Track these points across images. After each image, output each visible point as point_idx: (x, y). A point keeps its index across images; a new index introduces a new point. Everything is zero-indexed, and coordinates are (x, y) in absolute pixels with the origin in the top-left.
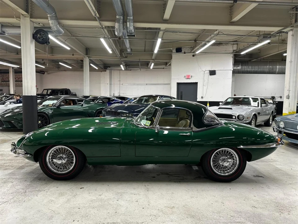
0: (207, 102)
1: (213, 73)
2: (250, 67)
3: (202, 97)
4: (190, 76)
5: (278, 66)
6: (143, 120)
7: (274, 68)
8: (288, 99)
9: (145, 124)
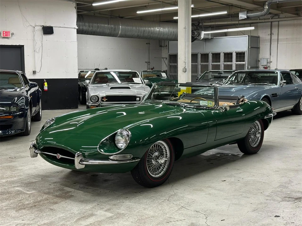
0: (43, 80)
3: (34, 72)
4: (10, 33)
5: (120, 27)
6: (202, 101)
7: (116, 29)
8: (185, 72)
9: (207, 105)
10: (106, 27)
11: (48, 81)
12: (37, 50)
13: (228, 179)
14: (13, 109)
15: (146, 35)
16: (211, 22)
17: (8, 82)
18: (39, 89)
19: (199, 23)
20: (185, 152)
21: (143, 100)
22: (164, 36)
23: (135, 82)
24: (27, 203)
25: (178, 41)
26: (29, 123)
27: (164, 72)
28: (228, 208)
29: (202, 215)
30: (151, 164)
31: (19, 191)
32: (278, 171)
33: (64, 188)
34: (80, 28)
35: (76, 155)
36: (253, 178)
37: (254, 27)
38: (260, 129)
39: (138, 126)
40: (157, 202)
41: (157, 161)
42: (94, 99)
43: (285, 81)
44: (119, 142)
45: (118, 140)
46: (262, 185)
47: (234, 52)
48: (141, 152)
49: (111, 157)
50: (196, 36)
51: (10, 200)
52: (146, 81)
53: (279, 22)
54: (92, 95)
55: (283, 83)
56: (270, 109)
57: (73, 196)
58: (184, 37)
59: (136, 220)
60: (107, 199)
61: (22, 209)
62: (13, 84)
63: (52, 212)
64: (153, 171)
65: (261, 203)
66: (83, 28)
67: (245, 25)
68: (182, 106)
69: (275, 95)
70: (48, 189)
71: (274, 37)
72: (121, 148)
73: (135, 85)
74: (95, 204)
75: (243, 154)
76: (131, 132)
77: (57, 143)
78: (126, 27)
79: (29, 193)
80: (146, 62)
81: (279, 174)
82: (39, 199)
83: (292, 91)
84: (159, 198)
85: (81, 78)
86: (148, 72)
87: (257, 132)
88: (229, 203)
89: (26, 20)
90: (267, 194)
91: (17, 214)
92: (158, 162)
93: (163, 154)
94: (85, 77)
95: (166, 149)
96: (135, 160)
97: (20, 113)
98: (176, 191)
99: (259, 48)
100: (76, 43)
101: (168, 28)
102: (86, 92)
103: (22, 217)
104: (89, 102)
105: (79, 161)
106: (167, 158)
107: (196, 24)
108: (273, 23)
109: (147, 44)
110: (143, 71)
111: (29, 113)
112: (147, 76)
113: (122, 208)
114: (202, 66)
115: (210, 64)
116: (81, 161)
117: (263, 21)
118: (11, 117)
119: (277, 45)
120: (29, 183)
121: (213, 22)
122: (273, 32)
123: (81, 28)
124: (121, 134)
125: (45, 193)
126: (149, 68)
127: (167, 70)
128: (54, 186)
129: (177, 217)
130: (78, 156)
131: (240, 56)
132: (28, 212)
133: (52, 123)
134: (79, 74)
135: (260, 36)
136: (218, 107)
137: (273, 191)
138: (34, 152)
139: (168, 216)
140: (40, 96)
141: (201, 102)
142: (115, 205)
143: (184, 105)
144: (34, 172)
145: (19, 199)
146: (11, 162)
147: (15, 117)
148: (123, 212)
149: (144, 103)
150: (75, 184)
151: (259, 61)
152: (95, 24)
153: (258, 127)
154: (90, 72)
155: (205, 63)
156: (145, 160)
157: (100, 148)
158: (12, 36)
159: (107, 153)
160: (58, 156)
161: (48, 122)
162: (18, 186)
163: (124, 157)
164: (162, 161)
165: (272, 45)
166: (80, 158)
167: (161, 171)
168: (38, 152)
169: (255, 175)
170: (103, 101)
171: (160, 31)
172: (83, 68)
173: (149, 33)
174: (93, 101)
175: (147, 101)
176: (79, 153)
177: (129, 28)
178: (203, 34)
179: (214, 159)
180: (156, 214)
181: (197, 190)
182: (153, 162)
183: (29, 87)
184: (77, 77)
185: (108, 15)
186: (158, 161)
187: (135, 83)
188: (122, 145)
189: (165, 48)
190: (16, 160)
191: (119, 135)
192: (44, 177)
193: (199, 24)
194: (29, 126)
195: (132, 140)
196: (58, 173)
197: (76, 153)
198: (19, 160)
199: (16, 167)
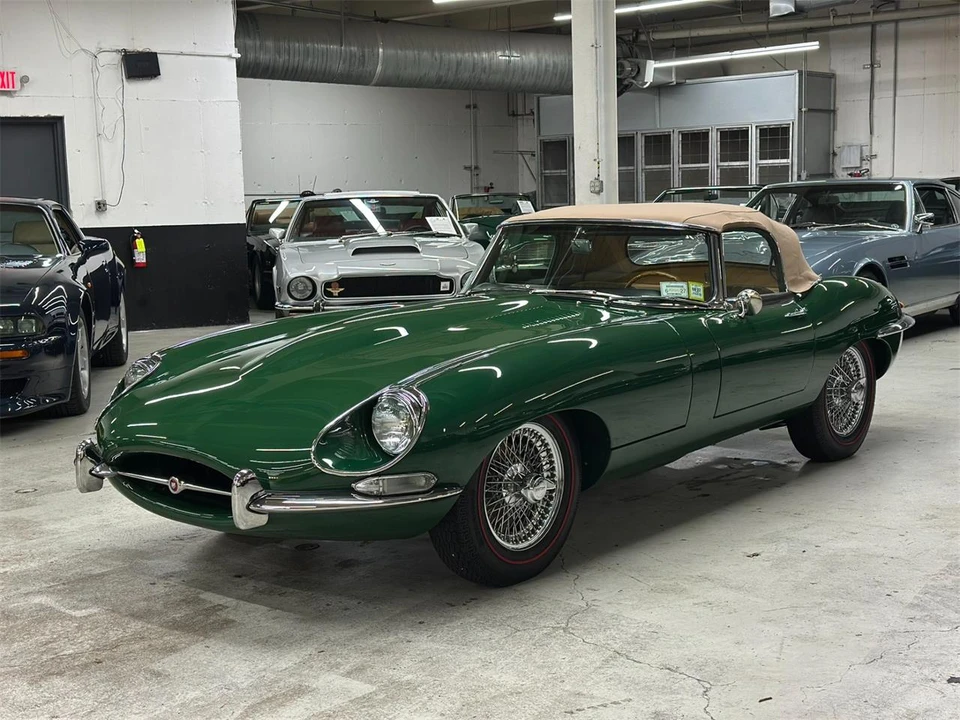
0: (130, 230)
1: (141, 66)
2: (270, 44)
3: (101, 206)
4: (17, 78)
5: (381, 50)
6: (668, 284)
7: (366, 59)
8: (598, 193)
9: (685, 295)
10: (332, 51)
11: (148, 233)
12: (108, 133)
13: (766, 549)
14: (28, 326)
15: (465, 75)
16: (674, 29)
17: (11, 240)
18: (117, 260)
19: (638, 34)
20: (617, 458)
21: (462, 287)
22: (523, 79)
23: (434, 230)
24: (71, 651)
25: (571, 94)
26: (85, 374)
27: (526, 197)
28: (777, 655)
29: (690, 681)
30: (498, 506)
31: (42, 608)
32: (933, 517)
33: (201, 596)
34: (246, 58)
35: (236, 482)
36: (853, 544)
37: (817, 43)
38: (862, 373)
39: (452, 375)
40: (527, 636)
41: (519, 496)
42: (301, 287)
43: (930, 214)
44: (385, 433)
45: (382, 423)
46: (886, 567)
47: (754, 128)
48: (464, 465)
49: (361, 486)
50: (628, 77)
51: (13, 641)
52: (470, 227)
53: (897, 26)
54: (292, 276)
55: (925, 220)
56: (894, 305)
57: (233, 621)
58: (594, 77)
59: (458, 705)
60: (352, 632)
61: (53, 674)
62: (28, 245)
63: (159, 683)
64: (508, 529)
65: (893, 634)
66: (256, 58)
67: (789, 37)
68: (601, 302)
69: (897, 262)
70: (145, 600)
71: (884, 75)
72: (395, 452)
73: (435, 239)
74: (310, 650)
75: (807, 459)
76: (427, 395)
77: (169, 439)
78: (399, 52)
79: (78, 613)
80: (466, 168)
81: (941, 527)
82: (113, 636)
83: (947, 246)
84: (534, 624)
85: (257, 222)
86: (475, 200)
87: (852, 384)
88: (780, 633)
89: (68, 31)
90: (909, 598)
91: (34, 695)
92: (525, 499)
93: (540, 470)
94: (271, 220)
95: (548, 451)
96: (445, 492)
97: (53, 338)
98: (590, 596)
99: (834, 111)
100: (236, 107)
101: (538, 52)
102: (274, 268)
103: (51, 706)
104: (282, 300)
105: (247, 501)
106: (556, 479)
107: (626, 38)
108: (878, 28)
109: (468, 107)
110: (459, 197)
111: (81, 339)
112: (472, 212)
113: (406, 662)
114: (649, 175)
115: (676, 167)
116: (255, 500)
117: (848, 21)
118: (19, 353)
119: (892, 99)
120: (79, 581)
121: (682, 29)
122: (878, 59)
123: (251, 56)
124: (393, 401)
125: (136, 616)
126: (478, 188)
127: (534, 193)
128: (167, 589)
129: (602, 692)
130: (243, 485)
131: (774, 138)
132: (71, 684)
133: (151, 369)
134: (251, 212)
135: (838, 73)
136: (722, 304)
137: (926, 586)
138: (90, 471)
139: (568, 688)
140: (120, 282)
141: (664, 286)
142: (379, 651)
143: (608, 297)
144: (97, 539)
145: (43, 639)
146: (22, 505)
147: (34, 352)
148: (410, 677)
149: (470, 294)
150: (238, 579)
151: (834, 154)
152: (297, 45)
153: (857, 367)
154: (284, 205)
155: (660, 166)
156: (478, 491)
157: (321, 453)
158: (22, 86)
159: (346, 470)
160: (173, 485)
161: (139, 367)
162: (40, 592)
163: (406, 482)
164: (536, 493)
165: (876, 101)
166: (250, 491)
167: (536, 527)
168: (103, 472)
169: (858, 530)
170: (330, 295)
171: (510, 61)
172: (264, 190)
173: (474, 71)
174: (298, 296)
175: (477, 288)
176: (245, 471)
177: (410, 53)
178: (652, 70)
179: (713, 481)
180: (528, 683)
181: (664, 590)
182: (507, 499)
183: (83, 252)
184: (243, 220)
185: (339, 13)
186: (523, 496)
187: (433, 235)
188: (397, 440)
189: (527, 120)
190: (38, 499)
191: (386, 406)
192: (135, 558)
193: (637, 36)
194: (84, 382)
195: (431, 422)
196: (181, 543)
197: (237, 471)
198: (47, 497)
199: (39, 524)
